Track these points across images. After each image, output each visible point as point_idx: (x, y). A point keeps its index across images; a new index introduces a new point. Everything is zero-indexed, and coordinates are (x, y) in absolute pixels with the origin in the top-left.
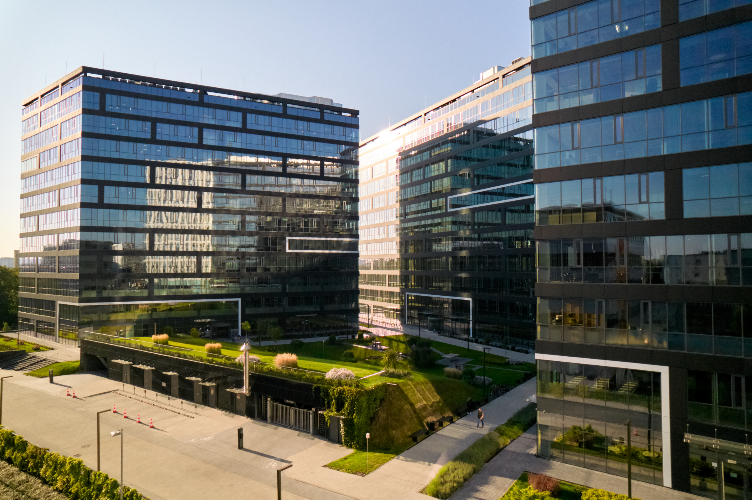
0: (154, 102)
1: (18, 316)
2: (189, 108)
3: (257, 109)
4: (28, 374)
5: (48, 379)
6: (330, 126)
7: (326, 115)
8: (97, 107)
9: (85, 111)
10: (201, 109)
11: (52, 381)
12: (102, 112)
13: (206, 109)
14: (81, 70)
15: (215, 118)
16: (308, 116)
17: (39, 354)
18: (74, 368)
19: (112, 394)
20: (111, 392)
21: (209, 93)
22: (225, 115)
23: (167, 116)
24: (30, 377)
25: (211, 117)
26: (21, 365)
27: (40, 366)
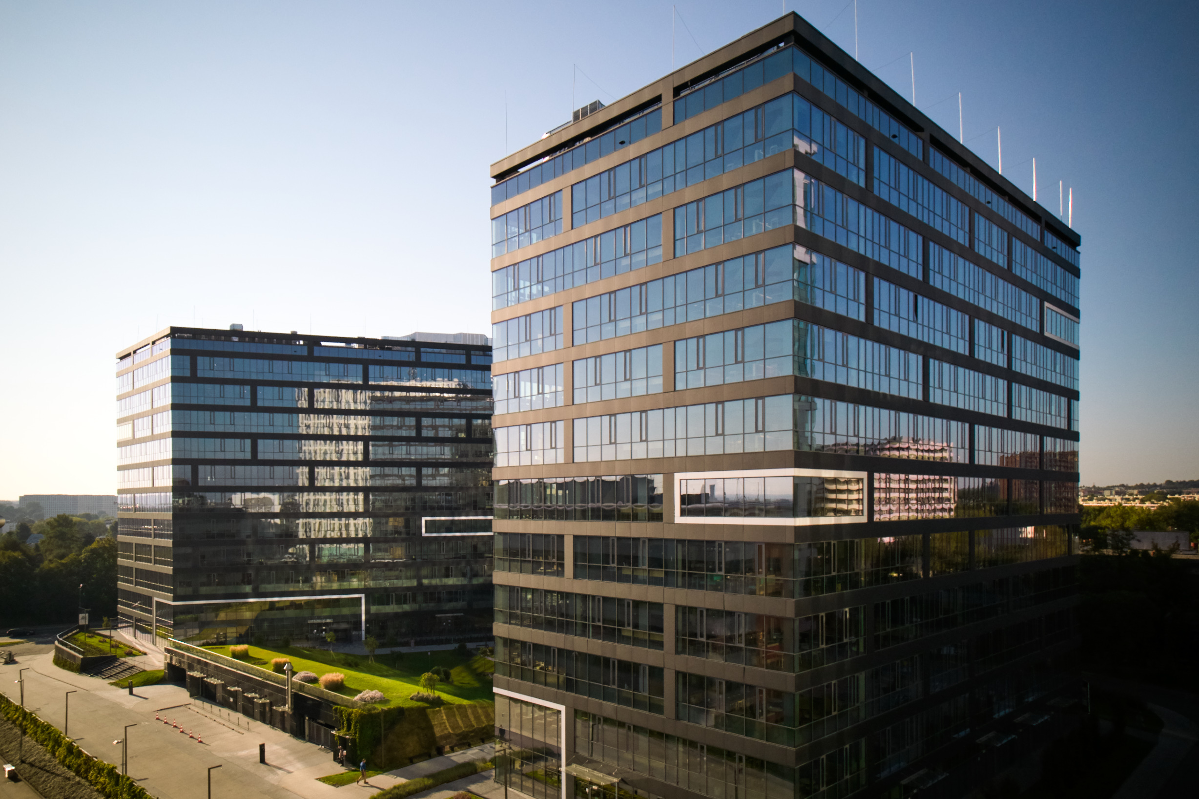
0: (253, 361)
1: (118, 610)
2: (296, 365)
3: (381, 358)
4: (112, 684)
5: (127, 690)
6: (480, 372)
7: (473, 358)
8: (188, 374)
9: (174, 379)
10: (311, 364)
11: (131, 693)
12: (194, 379)
13: (317, 364)
14: (168, 331)
15: (329, 375)
16: (449, 362)
17: (130, 661)
18: (158, 677)
19: (182, 708)
20: (182, 706)
21: (323, 344)
22: (342, 370)
23: (268, 377)
24: (113, 687)
25: (324, 373)
26: (108, 673)
27: (127, 674)
